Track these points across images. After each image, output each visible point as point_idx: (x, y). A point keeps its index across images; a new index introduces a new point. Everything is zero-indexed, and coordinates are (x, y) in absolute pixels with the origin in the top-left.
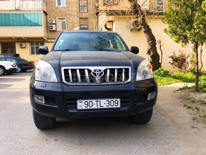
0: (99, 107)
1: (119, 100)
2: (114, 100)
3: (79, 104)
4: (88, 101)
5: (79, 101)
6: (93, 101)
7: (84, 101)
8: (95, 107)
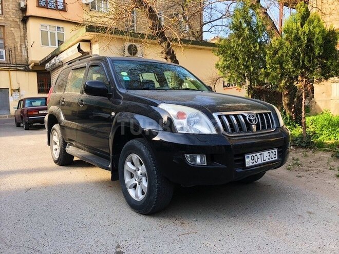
0: (263, 162)
1: (276, 150)
2: (273, 151)
3: (247, 160)
4: (254, 155)
5: (246, 156)
6: (258, 154)
7: (250, 156)
8: (259, 162)
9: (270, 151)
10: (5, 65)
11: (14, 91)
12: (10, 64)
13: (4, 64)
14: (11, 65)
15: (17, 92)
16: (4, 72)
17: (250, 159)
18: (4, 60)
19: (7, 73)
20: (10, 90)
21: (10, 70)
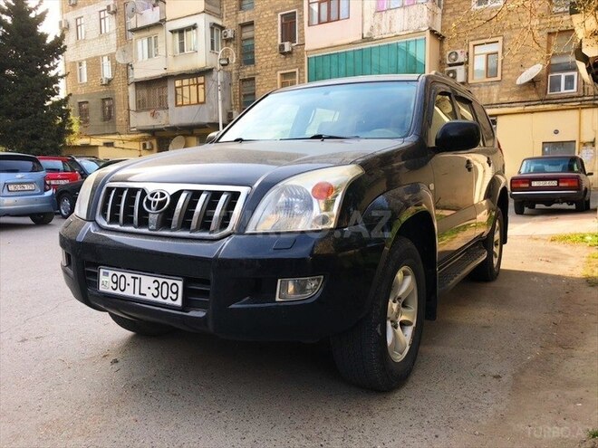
0: (137, 295)
1: (180, 284)
3: (102, 278)
4: (119, 274)
5: (102, 271)
6: (128, 276)
7: (111, 273)
8: (129, 292)
9: (161, 280)
10: (574, 99)
11: (585, 144)
12: (584, 96)
13: (573, 97)
14: (586, 98)
15: (590, 146)
16: (571, 112)
17: (108, 279)
18: (575, 90)
19: (575, 113)
20: (577, 143)
21: (582, 108)
